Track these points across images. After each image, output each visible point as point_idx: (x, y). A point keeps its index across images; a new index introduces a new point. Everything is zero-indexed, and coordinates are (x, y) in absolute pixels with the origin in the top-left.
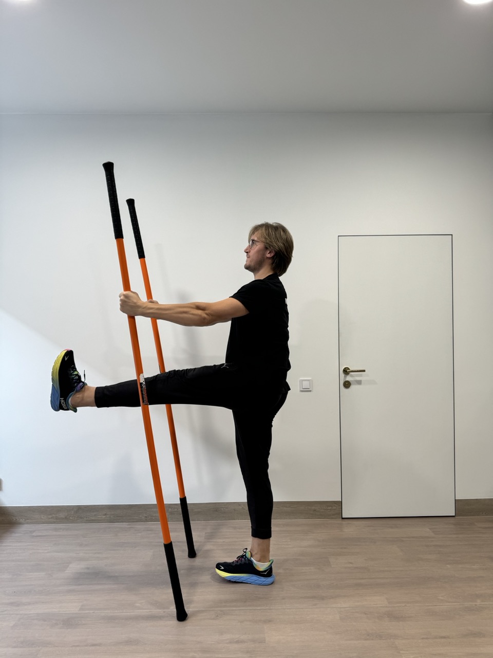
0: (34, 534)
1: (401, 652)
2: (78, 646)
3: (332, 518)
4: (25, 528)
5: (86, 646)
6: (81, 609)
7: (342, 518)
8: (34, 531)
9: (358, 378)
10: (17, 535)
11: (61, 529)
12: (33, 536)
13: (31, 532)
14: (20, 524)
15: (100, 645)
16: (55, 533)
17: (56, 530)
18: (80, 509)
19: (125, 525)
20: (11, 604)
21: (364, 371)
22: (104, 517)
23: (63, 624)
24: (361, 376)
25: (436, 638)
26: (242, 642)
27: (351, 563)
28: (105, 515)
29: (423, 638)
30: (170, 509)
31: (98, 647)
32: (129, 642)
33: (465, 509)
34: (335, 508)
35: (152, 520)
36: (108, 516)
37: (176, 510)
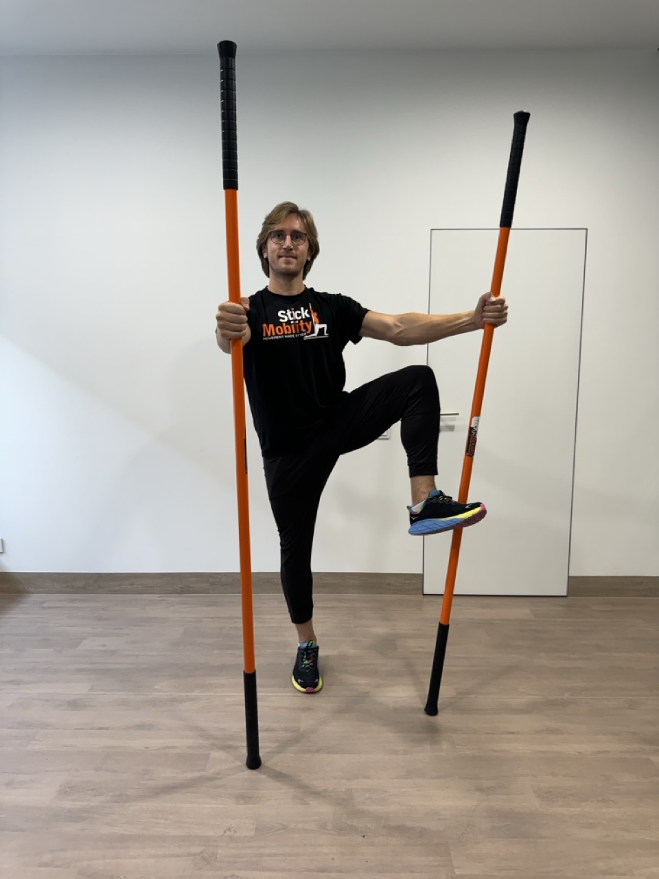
0: (45, 605)
1: (457, 747)
2: (82, 729)
3: (410, 594)
4: (35, 597)
5: (92, 729)
6: (90, 690)
7: (424, 595)
8: (45, 602)
9: (450, 423)
10: (24, 605)
11: (77, 600)
12: (44, 608)
13: (42, 603)
14: (28, 593)
15: (107, 728)
16: (70, 605)
17: (72, 601)
18: (100, 576)
19: (155, 597)
20: (11, 682)
21: (458, 414)
22: (130, 587)
23: (68, 705)
24: (454, 420)
25: (503, 733)
26: (273, 730)
27: (422, 647)
28: (132, 584)
29: (487, 733)
30: (211, 580)
31: (104, 731)
32: (141, 727)
33: (580, 587)
34: (414, 582)
35: (188, 592)
36: (135, 586)
37: (218, 580)
